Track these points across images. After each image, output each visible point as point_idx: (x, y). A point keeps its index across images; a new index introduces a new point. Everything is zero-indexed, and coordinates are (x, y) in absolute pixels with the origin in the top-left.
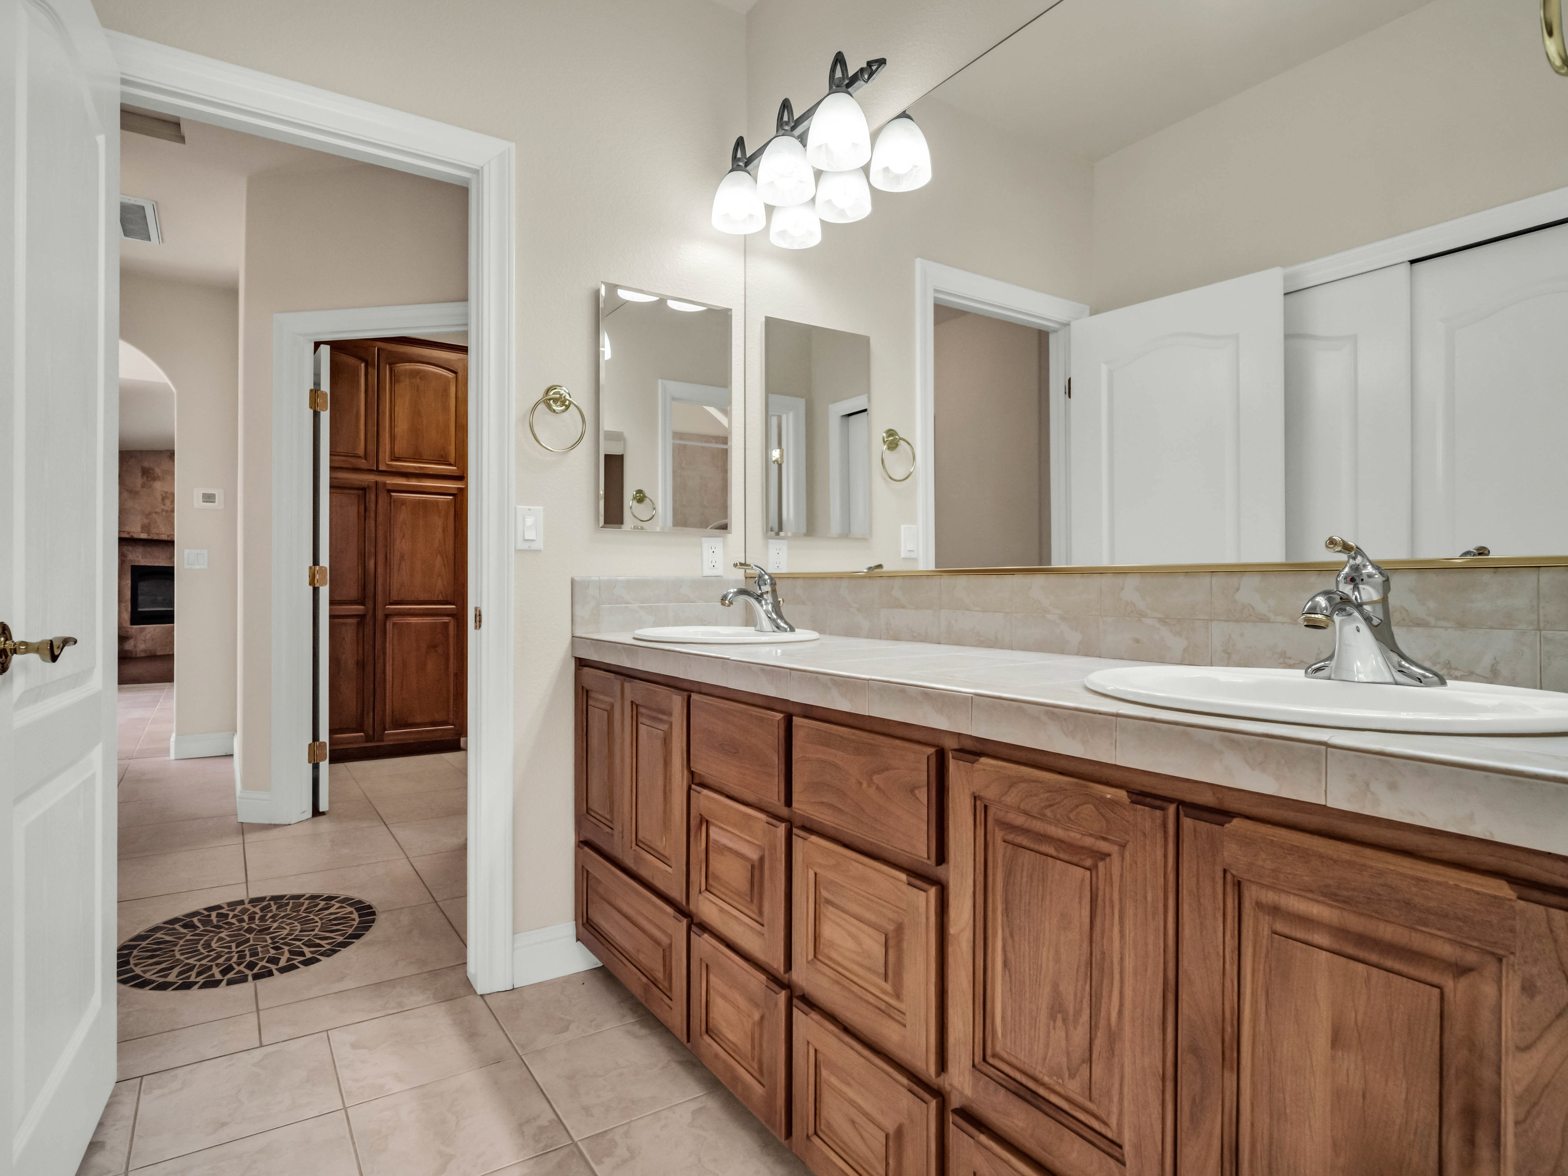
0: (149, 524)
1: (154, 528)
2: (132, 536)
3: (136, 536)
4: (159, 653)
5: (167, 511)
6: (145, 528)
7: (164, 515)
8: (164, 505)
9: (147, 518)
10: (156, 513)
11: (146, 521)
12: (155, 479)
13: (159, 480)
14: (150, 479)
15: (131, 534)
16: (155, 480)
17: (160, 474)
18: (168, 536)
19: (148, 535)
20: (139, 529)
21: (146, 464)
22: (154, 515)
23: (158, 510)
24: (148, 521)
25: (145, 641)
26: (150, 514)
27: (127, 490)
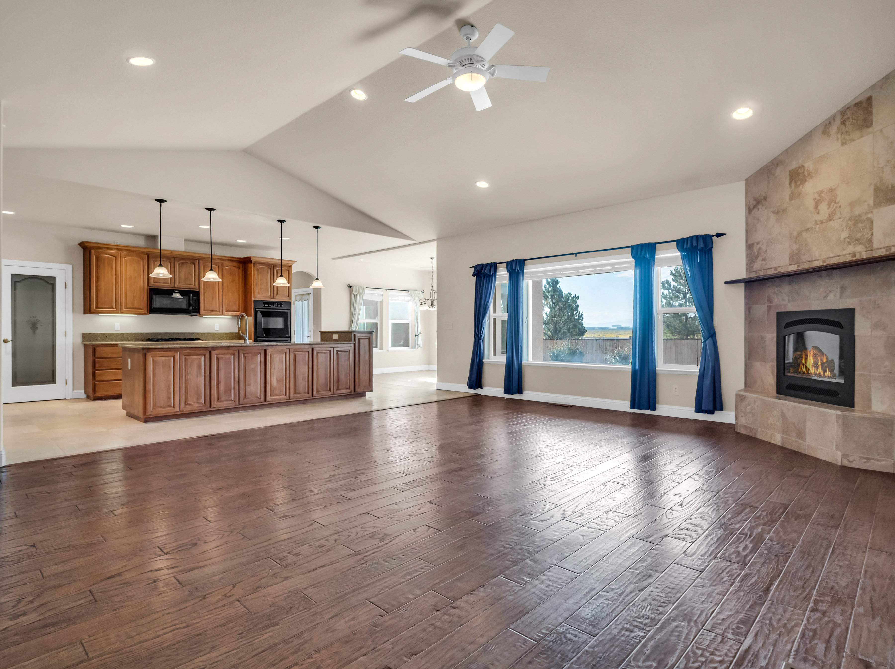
0: (799, 250)
1: (804, 254)
2: (779, 272)
3: (783, 270)
4: (760, 437)
5: (822, 222)
6: (794, 257)
7: (817, 229)
8: (818, 213)
9: (796, 242)
10: (808, 230)
11: (795, 247)
12: (804, 181)
13: (811, 178)
14: (799, 183)
15: (779, 270)
16: (806, 181)
17: (811, 169)
18: (824, 261)
19: (798, 266)
20: (787, 261)
21: (794, 165)
22: (805, 235)
23: (809, 225)
24: (798, 246)
25: (745, 414)
26: (799, 234)
27: (774, 213)
